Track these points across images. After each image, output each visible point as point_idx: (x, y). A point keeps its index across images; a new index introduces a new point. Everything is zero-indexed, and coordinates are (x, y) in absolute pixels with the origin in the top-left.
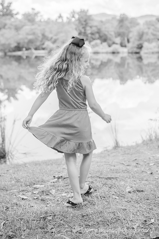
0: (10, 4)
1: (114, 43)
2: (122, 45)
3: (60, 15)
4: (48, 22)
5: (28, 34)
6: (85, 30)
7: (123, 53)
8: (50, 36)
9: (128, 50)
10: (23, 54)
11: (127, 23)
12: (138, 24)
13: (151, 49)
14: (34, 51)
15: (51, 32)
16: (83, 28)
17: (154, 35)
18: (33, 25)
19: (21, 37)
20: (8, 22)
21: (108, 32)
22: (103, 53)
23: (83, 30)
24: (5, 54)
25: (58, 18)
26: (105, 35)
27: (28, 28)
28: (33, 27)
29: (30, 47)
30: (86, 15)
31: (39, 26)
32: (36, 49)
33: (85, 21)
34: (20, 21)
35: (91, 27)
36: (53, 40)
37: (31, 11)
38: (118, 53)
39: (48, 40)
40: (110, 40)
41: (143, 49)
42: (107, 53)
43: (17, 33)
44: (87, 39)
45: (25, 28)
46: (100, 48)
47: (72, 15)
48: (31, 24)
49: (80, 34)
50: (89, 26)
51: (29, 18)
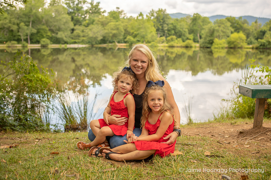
0: (99, 3)
1: (188, 39)
2: (195, 41)
3: (141, 13)
4: (130, 19)
5: (112, 29)
6: (162, 27)
7: (195, 47)
8: (132, 31)
9: (200, 45)
10: (108, 46)
11: (200, 22)
12: (209, 23)
13: (220, 44)
14: (117, 44)
15: (132, 28)
16: (160, 25)
17: (223, 32)
18: (117, 21)
19: (106, 31)
20: (96, 18)
21: (182, 29)
22: (178, 47)
24: (92, 46)
25: (138, 16)
26: (180, 31)
27: (112, 24)
28: (117, 23)
29: (114, 40)
30: (164, 14)
31: (123, 22)
32: (119, 42)
33: (162, 19)
34: (106, 18)
35: (167, 24)
36: (134, 34)
37: (115, 10)
38: (191, 47)
39: (130, 35)
40: (184, 36)
41: (214, 44)
42: (181, 47)
43: (103, 28)
44: (164, 35)
45: (110, 23)
46: (175, 43)
47: (152, 14)
48: (115, 21)
49: (158, 30)
50: (166, 23)
51: (114, 15)
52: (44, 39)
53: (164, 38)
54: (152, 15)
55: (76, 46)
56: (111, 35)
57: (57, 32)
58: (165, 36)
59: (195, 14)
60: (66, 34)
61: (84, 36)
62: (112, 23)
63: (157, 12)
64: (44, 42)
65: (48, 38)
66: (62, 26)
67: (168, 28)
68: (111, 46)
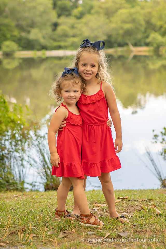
5: (124, 22)
8: (159, 23)
10: (116, 52)
14: (132, 48)
15: (160, 18)
18: (133, 7)
19: (113, 26)
28: (133, 10)
29: (127, 41)
31: (142, 8)
32: (135, 45)
36: (163, 30)
39: (155, 31)
43: (107, 21)
45: (120, 12)
48: (129, 6)
52: (7, 43)
55: (60, 53)
56: (121, 32)
57: (29, 29)
60: (44, 32)
61: (74, 36)
62: (124, 11)
64: (8, 47)
65: (14, 41)
66: (38, 19)
68: (122, 51)
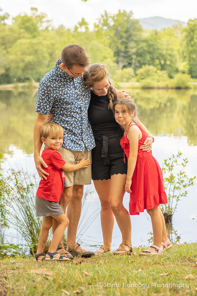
1: (177, 71)
2: (193, 75)
3: (83, 19)
4: (60, 31)
5: (24, 53)
6: (126, 47)
7: (195, 88)
10: (16, 88)
16: (122, 43)
18: (34, 37)
19: (12, 57)
21: (167, 50)
22: (159, 88)
23: (122, 48)
25: (78, 26)
27: (24, 42)
28: (35, 41)
29: (28, 76)
30: (128, 21)
31: (45, 39)
33: (126, 32)
34: (11, 30)
35: (136, 42)
38: (187, 88)
42: (167, 88)
43: (5, 52)
44: (130, 64)
45: (19, 41)
46: (153, 80)
47: (104, 20)
48: (30, 36)
49: (117, 53)
50: (133, 40)
51: (28, 24)
53: (130, 70)
54: (106, 24)
56: (21, 65)
58: (133, 66)
59: (190, 20)
63: (114, 17)
67: (138, 49)
68: (23, 87)
